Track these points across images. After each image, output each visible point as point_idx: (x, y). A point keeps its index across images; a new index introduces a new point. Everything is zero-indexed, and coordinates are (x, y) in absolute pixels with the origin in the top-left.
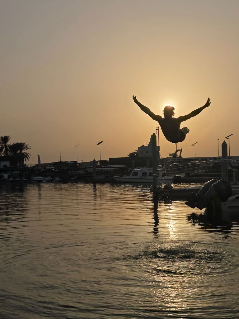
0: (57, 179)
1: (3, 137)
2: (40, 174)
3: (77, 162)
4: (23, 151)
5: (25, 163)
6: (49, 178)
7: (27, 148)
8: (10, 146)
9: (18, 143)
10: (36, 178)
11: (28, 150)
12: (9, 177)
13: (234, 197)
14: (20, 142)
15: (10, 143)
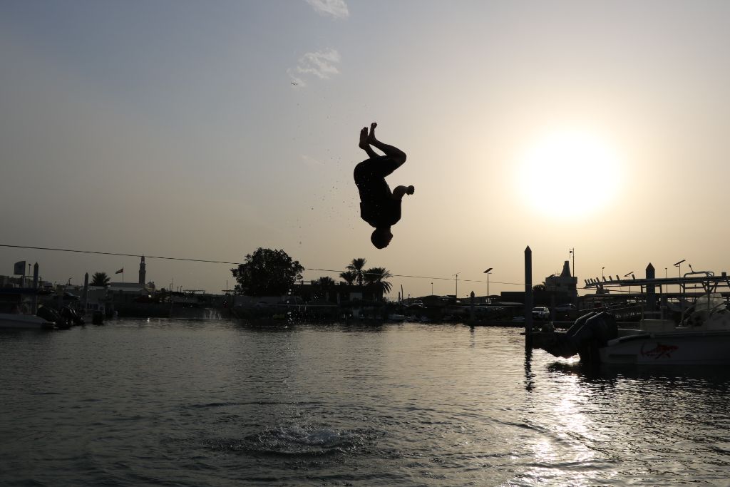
0: (424, 318)
1: (357, 259)
2: (401, 312)
3: (455, 296)
4: (382, 280)
5: (384, 295)
6: (414, 317)
7: (388, 275)
8: (365, 273)
9: (376, 269)
10: (395, 316)
11: (389, 278)
12: (360, 313)
13: (616, 340)
14: (378, 267)
15: (365, 268)
